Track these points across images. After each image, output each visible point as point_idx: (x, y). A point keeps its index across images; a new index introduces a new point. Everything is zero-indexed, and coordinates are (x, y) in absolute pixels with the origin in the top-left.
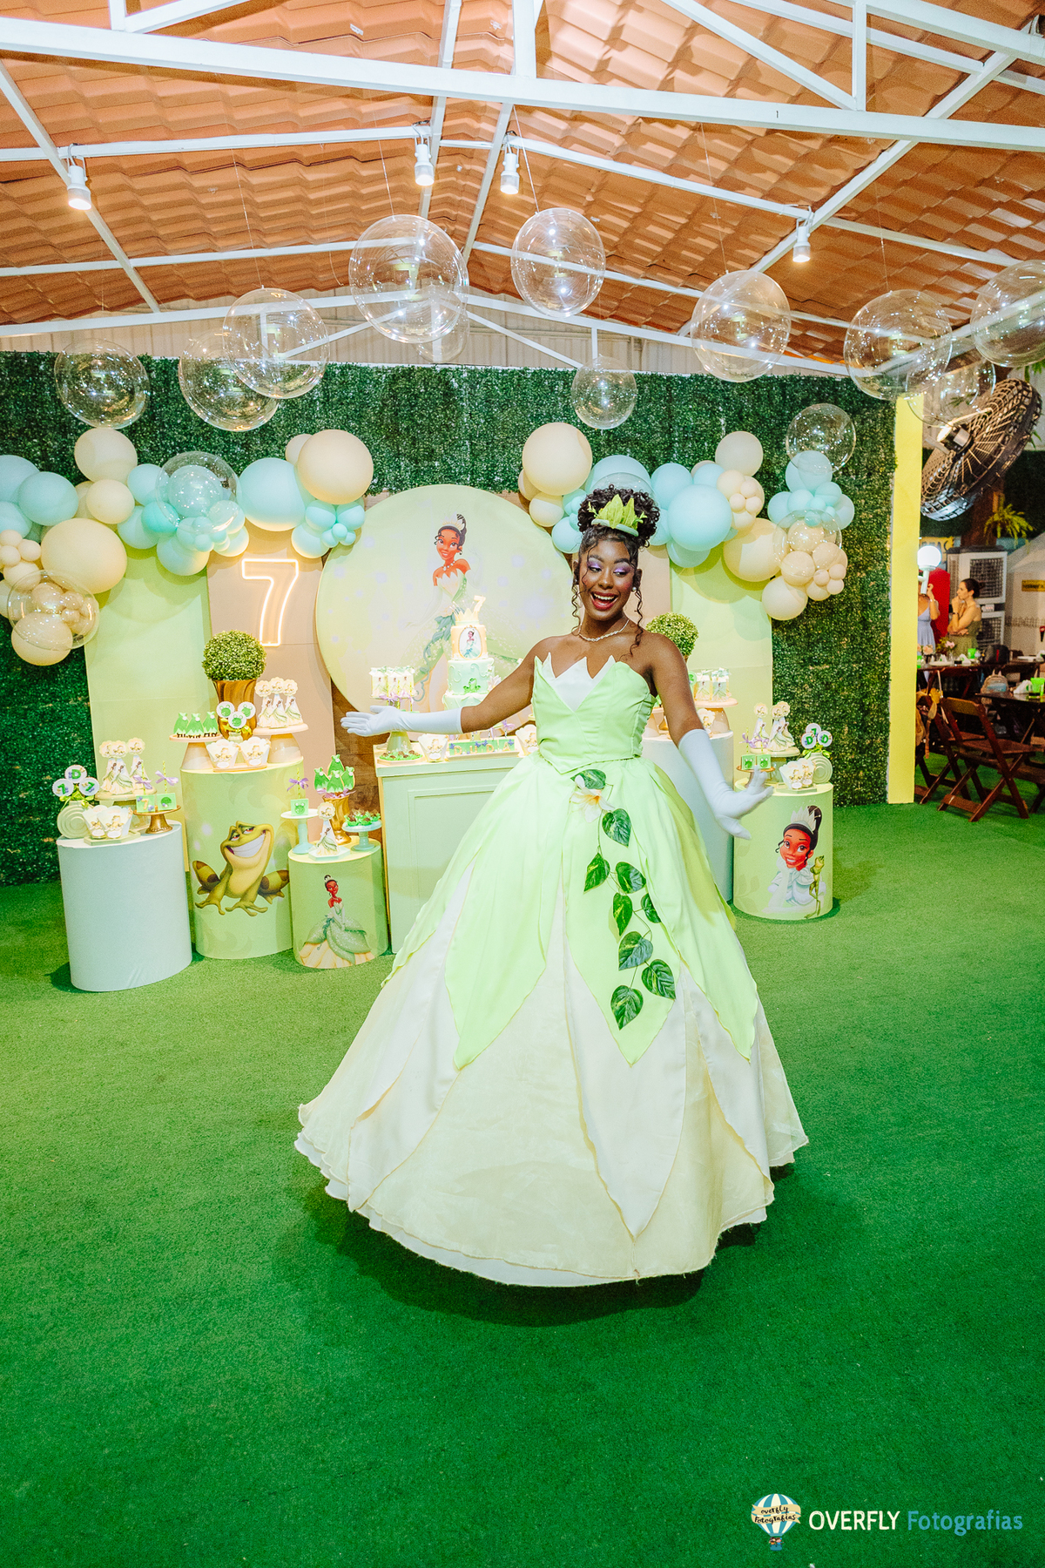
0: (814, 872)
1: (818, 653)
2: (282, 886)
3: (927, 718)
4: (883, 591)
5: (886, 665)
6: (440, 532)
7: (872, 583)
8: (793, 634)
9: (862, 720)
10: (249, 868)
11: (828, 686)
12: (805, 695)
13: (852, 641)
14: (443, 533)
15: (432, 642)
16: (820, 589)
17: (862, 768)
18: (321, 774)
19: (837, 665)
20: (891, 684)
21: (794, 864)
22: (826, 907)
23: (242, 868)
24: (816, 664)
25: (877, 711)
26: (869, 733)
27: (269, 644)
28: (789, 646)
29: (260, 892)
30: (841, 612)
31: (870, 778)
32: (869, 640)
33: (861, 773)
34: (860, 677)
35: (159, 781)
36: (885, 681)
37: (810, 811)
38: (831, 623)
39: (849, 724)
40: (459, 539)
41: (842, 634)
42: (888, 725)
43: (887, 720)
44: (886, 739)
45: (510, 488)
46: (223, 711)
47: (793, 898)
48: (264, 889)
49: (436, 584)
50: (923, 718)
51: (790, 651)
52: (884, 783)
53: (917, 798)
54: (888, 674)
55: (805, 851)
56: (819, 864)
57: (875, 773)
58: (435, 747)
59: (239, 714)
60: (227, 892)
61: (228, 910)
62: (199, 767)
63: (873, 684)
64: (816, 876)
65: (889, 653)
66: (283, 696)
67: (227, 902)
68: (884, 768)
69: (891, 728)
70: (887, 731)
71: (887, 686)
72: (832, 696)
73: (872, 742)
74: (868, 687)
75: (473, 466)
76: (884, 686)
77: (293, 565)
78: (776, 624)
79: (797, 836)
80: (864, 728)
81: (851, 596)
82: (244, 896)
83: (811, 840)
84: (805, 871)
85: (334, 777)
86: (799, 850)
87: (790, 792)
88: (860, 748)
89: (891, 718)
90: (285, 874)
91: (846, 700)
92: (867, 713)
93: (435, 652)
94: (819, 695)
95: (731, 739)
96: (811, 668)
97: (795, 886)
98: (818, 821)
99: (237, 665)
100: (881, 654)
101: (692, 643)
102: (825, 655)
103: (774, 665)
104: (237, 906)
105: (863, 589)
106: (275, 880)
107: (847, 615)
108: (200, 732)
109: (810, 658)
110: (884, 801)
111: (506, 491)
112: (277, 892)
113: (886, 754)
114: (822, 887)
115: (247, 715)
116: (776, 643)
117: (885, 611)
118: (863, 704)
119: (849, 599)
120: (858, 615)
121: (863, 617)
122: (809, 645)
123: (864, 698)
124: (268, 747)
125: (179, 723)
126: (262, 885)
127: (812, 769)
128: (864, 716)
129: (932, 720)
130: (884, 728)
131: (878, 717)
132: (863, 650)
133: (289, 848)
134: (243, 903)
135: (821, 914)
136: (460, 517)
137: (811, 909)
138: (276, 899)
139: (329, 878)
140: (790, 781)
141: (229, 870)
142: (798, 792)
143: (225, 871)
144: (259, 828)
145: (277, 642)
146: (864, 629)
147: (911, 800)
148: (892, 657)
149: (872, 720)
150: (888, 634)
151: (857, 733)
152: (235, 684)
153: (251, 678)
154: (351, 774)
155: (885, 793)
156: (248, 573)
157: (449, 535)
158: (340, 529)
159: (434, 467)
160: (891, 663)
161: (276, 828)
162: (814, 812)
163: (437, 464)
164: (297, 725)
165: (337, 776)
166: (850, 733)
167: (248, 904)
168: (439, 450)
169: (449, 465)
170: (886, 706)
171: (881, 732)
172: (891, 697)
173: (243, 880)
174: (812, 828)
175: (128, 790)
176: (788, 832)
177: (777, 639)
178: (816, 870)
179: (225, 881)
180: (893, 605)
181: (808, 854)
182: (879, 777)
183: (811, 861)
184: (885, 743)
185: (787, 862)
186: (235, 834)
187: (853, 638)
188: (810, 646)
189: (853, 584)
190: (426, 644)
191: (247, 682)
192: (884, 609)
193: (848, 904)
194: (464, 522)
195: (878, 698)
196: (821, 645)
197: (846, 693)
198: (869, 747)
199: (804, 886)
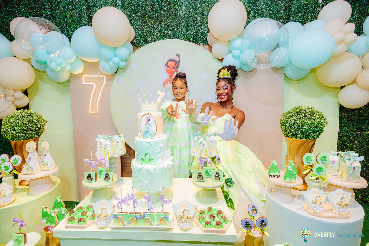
6: (167, 62)
14: (169, 63)
27: (94, 113)
40: (176, 65)
45: (204, 43)
75: (187, 32)
77: (103, 78)
111: (202, 44)
136: (177, 55)
145: (96, 112)
156: (85, 82)
157: (172, 64)
158: (116, 60)
159: (169, 33)
163: (170, 32)
168: (171, 25)
169: (175, 32)
194: (179, 57)
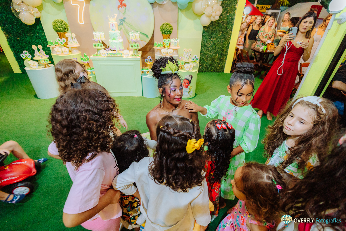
1: (214, 35)
5: (230, 40)
7: (230, 17)
11: (215, 44)
12: (209, 46)
13: (222, 33)
16: (213, 18)
17: (220, 64)
19: (218, 39)
22: (193, 96)
24: (213, 38)
25: (226, 51)
26: (223, 56)
27: (81, 23)
28: (207, 33)
31: (221, 67)
32: (227, 33)
33: (219, 65)
34: (223, 42)
36: (229, 44)
38: (218, 28)
39: (218, 54)
41: (220, 31)
44: (226, 58)
49: (118, 10)
52: (224, 68)
53: (231, 72)
54: (230, 42)
55: (188, 84)
56: (191, 87)
57: (222, 65)
63: (226, 44)
65: (231, 37)
68: (225, 65)
69: (228, 55)
70: (227, 56)
71: (229, 45)
72: (215, 46)
73: (223, 58)
74: (224, 45)
78: (204, 27)
79: (186, 81)
80: (221, 55)
83: (189, 82)
88: (220, 60)
89: (228, 53)
91: (218, 48)
94: (212, 46)
96: (211, 39)
97: (185, 91)
98: (192, 78)
100: (229, 37)
103: (202, 38)
107: (222, 26)
109: (211, 37)
110: (223, 72)
113: (225, 62)
114: (191, 92)
116: (204, 32)
118: (222, 49)
119: (223, 21)
120: (225, 25)
121: (226, 27)
128: (222, 52)
129: (238, 54)
130: (226, 55)
132: (225, 35)
145: (83, 23)
146: (226, 30)
147: (229, 72)
149: (224, 53)
150: (232, 31)
151: (220, 56)
155: (224, 70)
162: (191, 76)
166: (218, 56)
170: (228, 50)
172: (229, 48)
174: (190, 80)
176: (184, 80)
178: (190, 89)
182: (223, 67)
183: (189, 87)
184: (226, 59)
185: (184, 86)
187: (223, 32)
188: (212, 33)
193: (198, 96)
195: (226, 48)
196: (214, 33)
197: (219, 46)
198: (222, 60)
199: (187, 92)
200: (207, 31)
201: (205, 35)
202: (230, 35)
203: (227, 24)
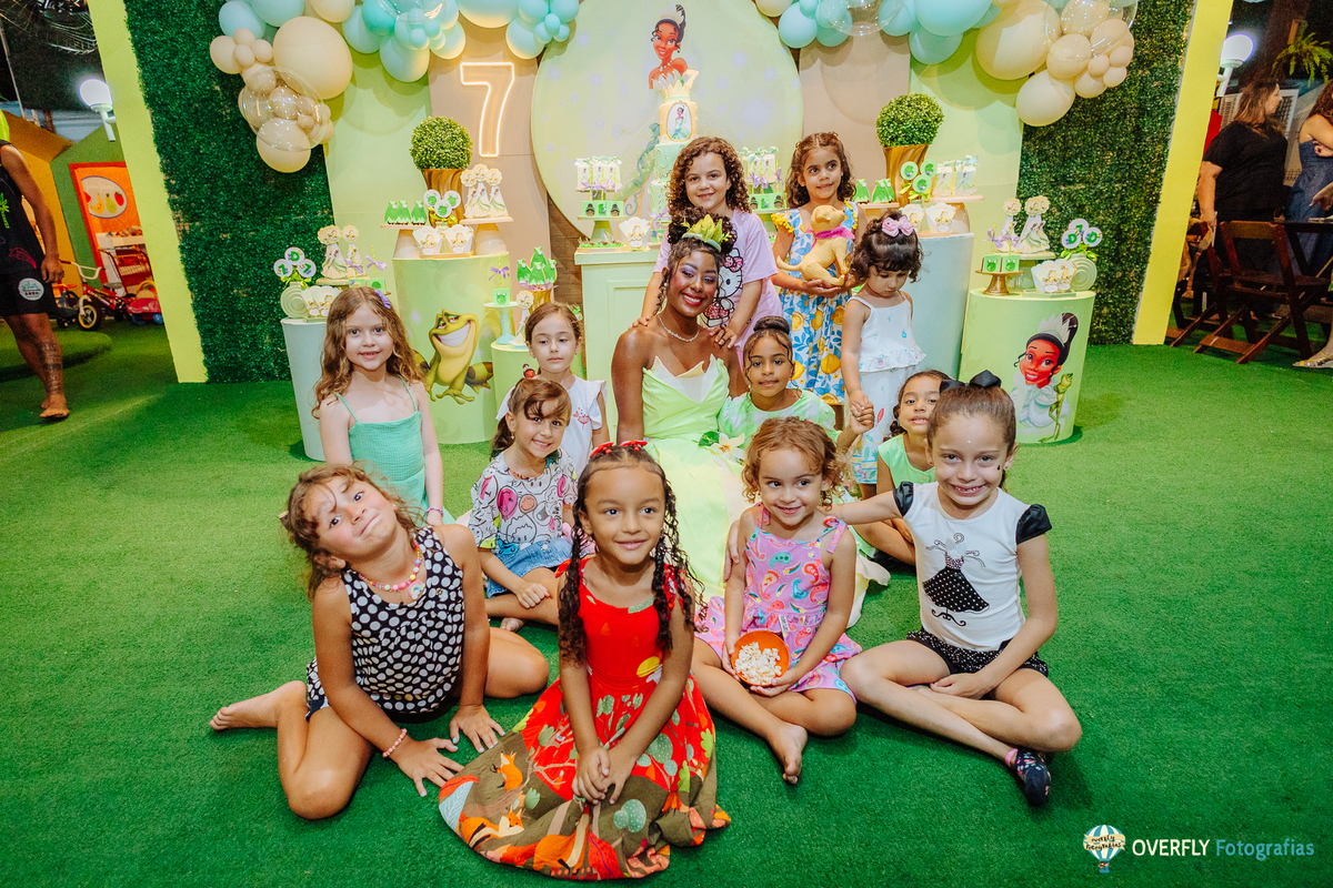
0: (1058, 392)
1: (1075, 170)
2: (489, 378)
3: (1197, 250)
4: (1169, 92)
5: (1158, 184)
6: (657, 26)
7: (1156, 84)
8: (1046, 148)
9: (1117, 249)
10: (455, 357)
11: (1079, 209)
13: (1118, 156)
14: (661, 28)
15: (647, 152)
16: (1093, 81)
17: (1107, 304)
18: (524, 265)
19: (1096, 184)
20: (1160, 209)
21: (1034, 380)
22: (1066, 433)
23: (450, 357)
24: (1070, 183)
25: (1137, 240)
26: (1122, 264)
27: (489, 155)
28: (1040, 161)
29: (467, 382)
30: (1110, 120)
31: (1114, 316)
32: (1140, 154)
33: (1105, 310)
34: (1122, 199)
35: (370, 265)
36: (1153, 203)
37: (1064, 320)
38: (1095, 134)
40: (677, 34)
41: (1107, 147)
42: (1148, 256)
43: (1147, 250)
44: (1142, 272)
46: (429, 199)
47: (1029, 419)
48: (471, 378)
49: (651, 87)
50: (1191, 250)
51: (1040, 167)
52: (1132, 322)
53: (1168, 341)
54: (1158, 195)
55: (1051, 366)
56: (1066, 382)
57: (1122, 310)
58: (637, 234)
59: (445, 202)
60: (437, 379)
61: (440, 397)
62: (408, 254)
63: (1137, 207)
64: (1060, 396)
65: (1163, 170)
66: (488, 188)
67: (438, 389)
68: (1134, 302)
69: (1151, 259)
70: (1146, 262)
71: (1154, 210)
73: (1124, 276)
74: (1130, 210)
76: (1150, 210)
77: (509, 68)
78: (1029, 132)
79: (1043, 348)
80: (1115, 259)
81: (1126, 99)
82: (452, 384)
83: (1060, 353)
84: (1048, 389)
85: (536, 270)
86: (1043, 364)
87: (1041, 296)
88: (1109, 282)
89: (1153, 248)
90: (489, 366)
92: (1123, 241)
93: (649, 162)
95: (972, 239)
96: (1063, 188)
97: (1032, 404)
98: (1073, 331)
99: (442, 151)
100: (1153, 171)
101: (935, 129)
102: (1081, 172)
103: (1019, 184)
104: (446, 394)
105: (1142, 91)
106: (480, 371)
107: (1117, 124)
108: (407, 220)
109: (1064, 176)
110: (1128, 342)
112: (483, 382)
113: (1139, 290)
114: (1064, 409)
115: (453, 204)
116: (1025, 157)
117: (1168, 117)
118: (1120, 231)
119: (1123, 103)
120: (1130, 124)
121: (1138, 126)
122: (1064, 159)
123: (1122, 223)
124: (471, 234)
125: (390, 211)
126: (468, 375)
127: (1071, 272)
128: (1119, 244)
129: (1204, 252)
130: (1142, 259)
131: (1137, 246)
132: (1130, 166)
133: (494, 339)
134: (451, 391)
135: (1059, 439)
136: (679, 8)
137: (1049, 432)
138: (482, 390)
139: (527, 367)
140: (1043, 283)
141: (438, 358)
142: (1052, 297)
143: (434, 359)
144: (464, 318)
145: (495, 153)
146: (1136, 141)
147: (1161, 341)
148: (1166, 176)
149: (1129, 249)
150: (1166, 146)
152: (441, 172)
153: (458, 167)
154: (553, 266)
155: (1131, 333)
156: (465, 80)
157: (667, 30)
160: (1164, 182)
161: (480, 318)
162: (1068, 320)
164: (499, 215)
165: (539, 267)
167: (456, 392)
170: (1149, 234)
171: (1138, 263)
172: (1156, 223)
173: (450, 369)
174: (1064, 340)
175: (343, 275)
176: (1033, 344)
177: (1026, 154)
178: (1060, 389)
179: (434, 369)
180: (1178, 111)
181: (1054, 370)
182: (1126, 315)
183: (1056, 378)
184: (1140, 276)
185: (1027, 378)
186: (442, 322)
187: (1120, 152)
188: (1065, 161)
189: (1131, 84)
190: (640, 155)
191: (453, 171)
192: (1166, 115)
193: (1093, 431)
194: (683, 13)
195: (1140, 223)
196: (1079, 161)
197: (1101, 217)
198: (1119, 281)
199: (1045, 406)
200: (1041, 152)
201: (1033, 173)
202: (1161, 162)
203: (1142, 115)
